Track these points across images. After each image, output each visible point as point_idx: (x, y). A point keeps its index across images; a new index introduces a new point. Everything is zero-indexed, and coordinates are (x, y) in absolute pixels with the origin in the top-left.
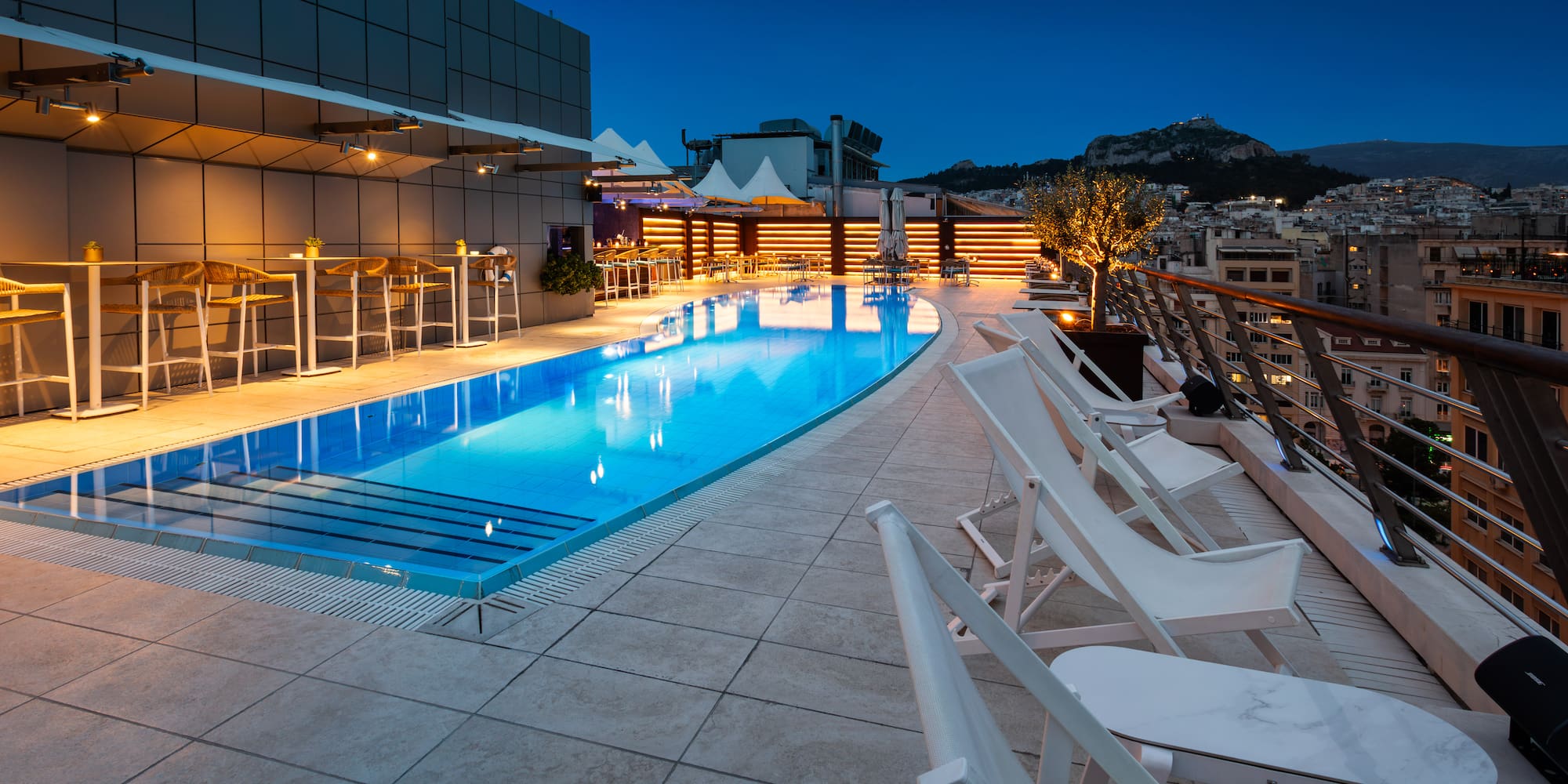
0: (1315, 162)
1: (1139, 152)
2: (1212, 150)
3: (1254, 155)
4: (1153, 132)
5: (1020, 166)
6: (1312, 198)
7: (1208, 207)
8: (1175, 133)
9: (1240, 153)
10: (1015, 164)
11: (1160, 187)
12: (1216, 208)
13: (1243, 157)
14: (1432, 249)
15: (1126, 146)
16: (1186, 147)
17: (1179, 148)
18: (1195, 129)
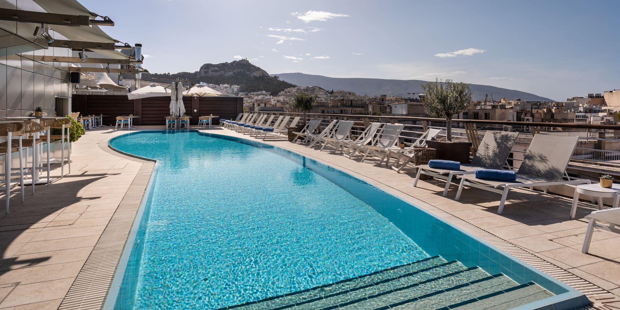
0: (281, 79)
1: (221, 71)
2: (248, 72)
3: (262, 75)
4: (227, 64)
5: (171, 74)
6: (280, 92)
7: (246, 94)
8: (234, 65)
9: (257, 74)
10: (169, 73)
11: (229, 86)
12: (249, 95)
13: (258, 76)
14: (322, 110)
15: (216, 68)
16: (239, 70)
17: (236, 71)
18: (242, 64)
